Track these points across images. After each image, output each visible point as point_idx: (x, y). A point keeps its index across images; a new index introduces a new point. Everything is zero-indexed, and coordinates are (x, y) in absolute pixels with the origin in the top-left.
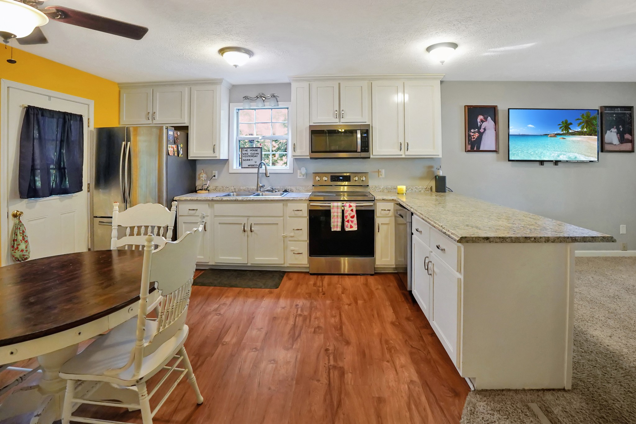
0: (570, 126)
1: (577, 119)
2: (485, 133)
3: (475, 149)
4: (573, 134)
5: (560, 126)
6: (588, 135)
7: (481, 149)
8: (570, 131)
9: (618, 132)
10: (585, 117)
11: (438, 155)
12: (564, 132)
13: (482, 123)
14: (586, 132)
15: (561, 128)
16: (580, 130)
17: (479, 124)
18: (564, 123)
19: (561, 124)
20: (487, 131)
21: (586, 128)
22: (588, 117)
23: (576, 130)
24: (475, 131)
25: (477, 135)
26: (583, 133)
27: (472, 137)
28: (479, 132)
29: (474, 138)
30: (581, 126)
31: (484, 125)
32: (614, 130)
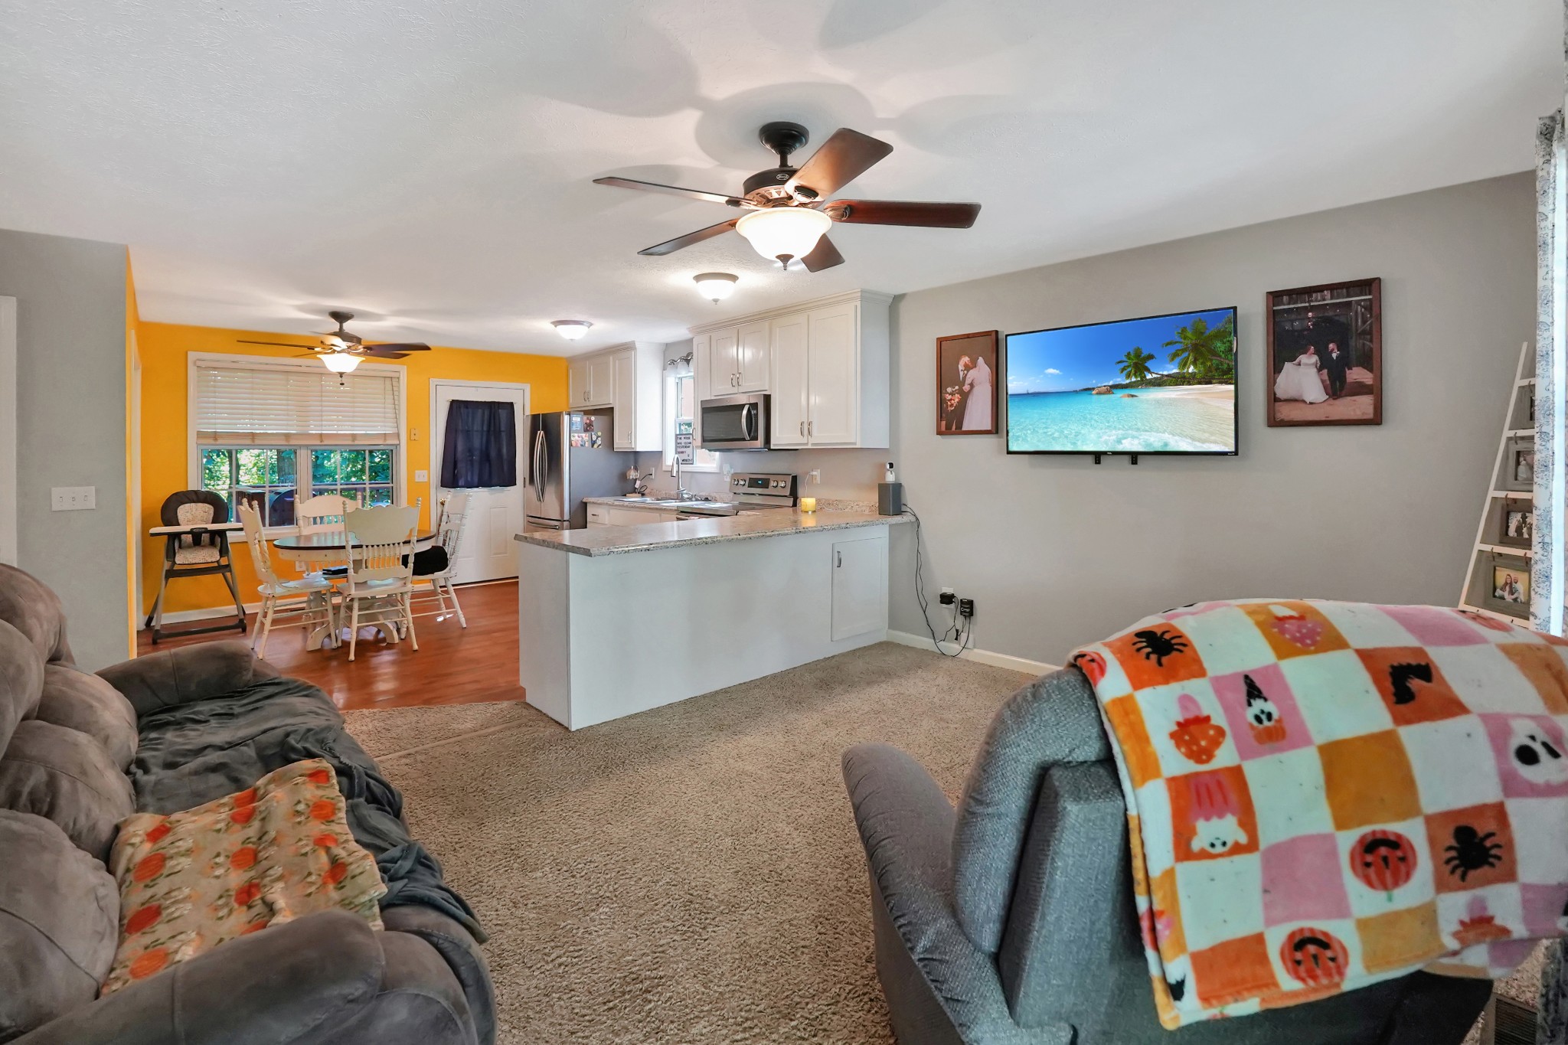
0: (1148, 364)
1: (1168, 344)
2: (971, 394)
3: (955, 429)
4: (1159, 383)
5: (1122, 365)
6: (1200, 383)
7: (965, 428)
8: (1149, 376)
9: (1325, 365)
10: (1189, 334)
12: (1133, 379)
13: (968, 372)
14: (1193, 375)
15: (1123, 370)
16: (1176, 371)
17: (961, 374)
18: (1132, 356)
19: (1125, 359)
20: (975, 390)
21: (1195, 363)
22: (1199, 333)
23: (1165, 373)
24: (954, 390)
25: (957, 398)
26: (1184, 377)
27: (949, 403)
28: (961, 392)
29: (952, 405)
30: (1177, 360)
31: (971, 374)
32: (1308, 360)
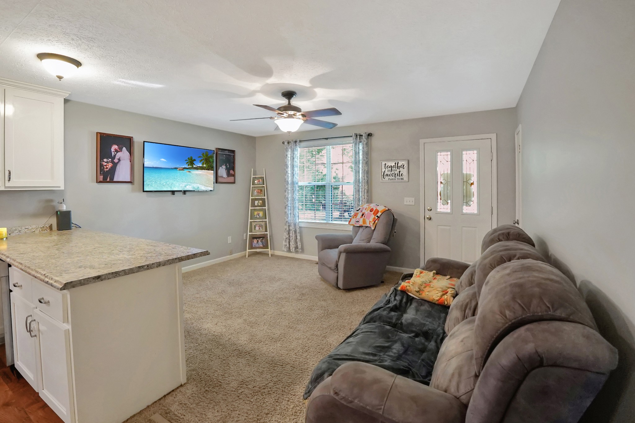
0: (194, 162)
1: (199, 157)
2: (119, 163)
3: (108, 180)
4: (197, 168)
5: (187, 161)
6: (207, 170)
7: (115, 180)
8: (194, 166)
9: (227, 169)
10: (204, 155)
11: (59, 187)
12: (190, 167)
13: (117, 153)
14: (205, 167)
15: (187, 163)
16: (201, 165)
17: (113, 154)
18: (190, 159)
19: (188, 159)
20: (121, 162)
21: (206, 164)
22: (207, 156)
23: (199, 166)
24: (108, 160)
25: (110, 165)
26: (203, 168)
27: (105, 167)
28: (112, 162)
29: (107, 168)
30: (202, 162)
31: (119, 155)
32: (224, 167)
